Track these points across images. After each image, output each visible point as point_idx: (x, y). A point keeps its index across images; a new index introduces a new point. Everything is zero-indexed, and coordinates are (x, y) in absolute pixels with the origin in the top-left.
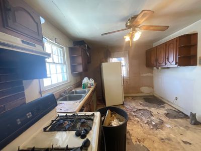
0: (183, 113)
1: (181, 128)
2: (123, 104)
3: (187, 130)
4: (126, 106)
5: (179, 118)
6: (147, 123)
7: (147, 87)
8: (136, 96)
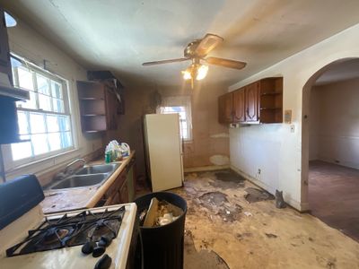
0: (267, 192)
1: (265, 214)
2: (183, 186)
3: (272, 216)
4: (187, 189)
5: (262, 200)
6: (219, 214)
7: (220, 156)
8: (204, 172)
